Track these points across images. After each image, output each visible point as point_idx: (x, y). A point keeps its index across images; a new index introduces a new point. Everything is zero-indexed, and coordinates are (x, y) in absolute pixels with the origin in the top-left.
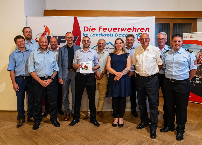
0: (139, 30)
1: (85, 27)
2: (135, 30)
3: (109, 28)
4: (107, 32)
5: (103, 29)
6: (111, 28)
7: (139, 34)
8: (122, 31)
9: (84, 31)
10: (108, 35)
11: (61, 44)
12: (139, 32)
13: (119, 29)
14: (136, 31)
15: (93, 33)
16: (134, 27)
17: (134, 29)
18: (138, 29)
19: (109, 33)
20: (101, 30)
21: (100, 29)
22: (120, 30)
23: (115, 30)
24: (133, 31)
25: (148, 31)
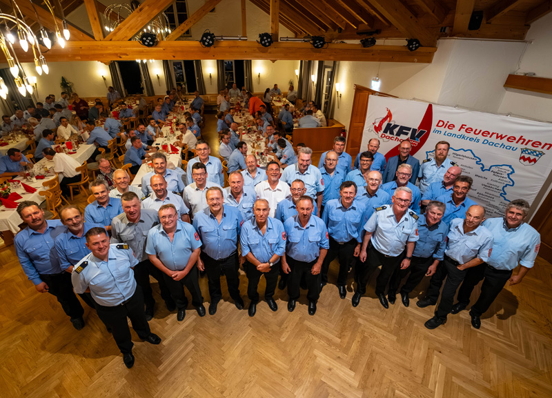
0: (531, 143)
1: (440, 121)
2: (522, 141)
3: (476, 130)
4: (472, 135)
5: (467, 129)
6: (481, 131)
7: (527, 149)
8: (497, 137)
9: (437, 126)
10: (471, 139)
11: (402, 135)
12: (529, 146)
13: (493, 133)
14: (522, 143)
15: (449, 131)
16: (522, 137)
17: (520, 139)
18: (529, 141)
19: (475, 137)
20: (463, 130)
21: (462, 127)
22: (495, 136)
23: (485, 133)
24: (517, 142)
25: (548, 149)
